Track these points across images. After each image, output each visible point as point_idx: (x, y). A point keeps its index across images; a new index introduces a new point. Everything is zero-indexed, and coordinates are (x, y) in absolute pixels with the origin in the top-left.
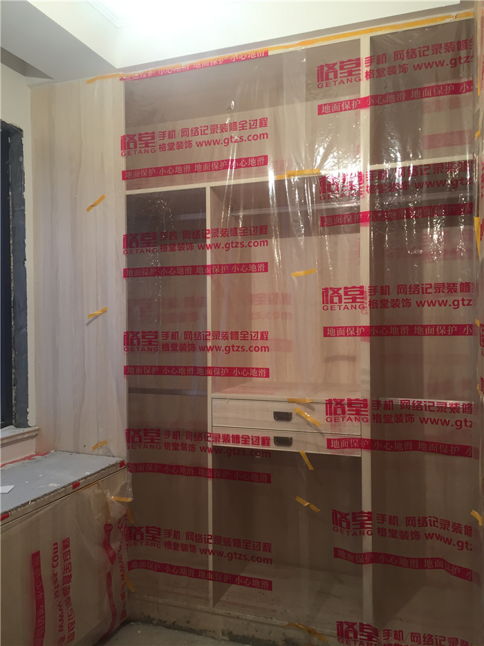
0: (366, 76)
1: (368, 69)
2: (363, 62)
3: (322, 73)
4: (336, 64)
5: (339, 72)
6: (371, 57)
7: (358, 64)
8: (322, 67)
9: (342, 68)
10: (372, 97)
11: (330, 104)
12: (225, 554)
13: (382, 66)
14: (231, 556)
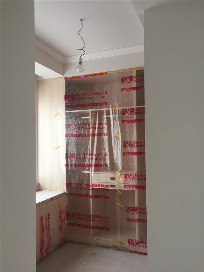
0: (135, 81)
1: (135, 79)
2: (134, 77)
3: (123, 80)
4: (126, 77)
6: (136, 76)
7: (133, 78)
8: (122, 78)
9: (128, 78)
10: (136, 87)
11: (125, 89)
12: (96, 220)
13: (139, 78)
14: (98, 221)
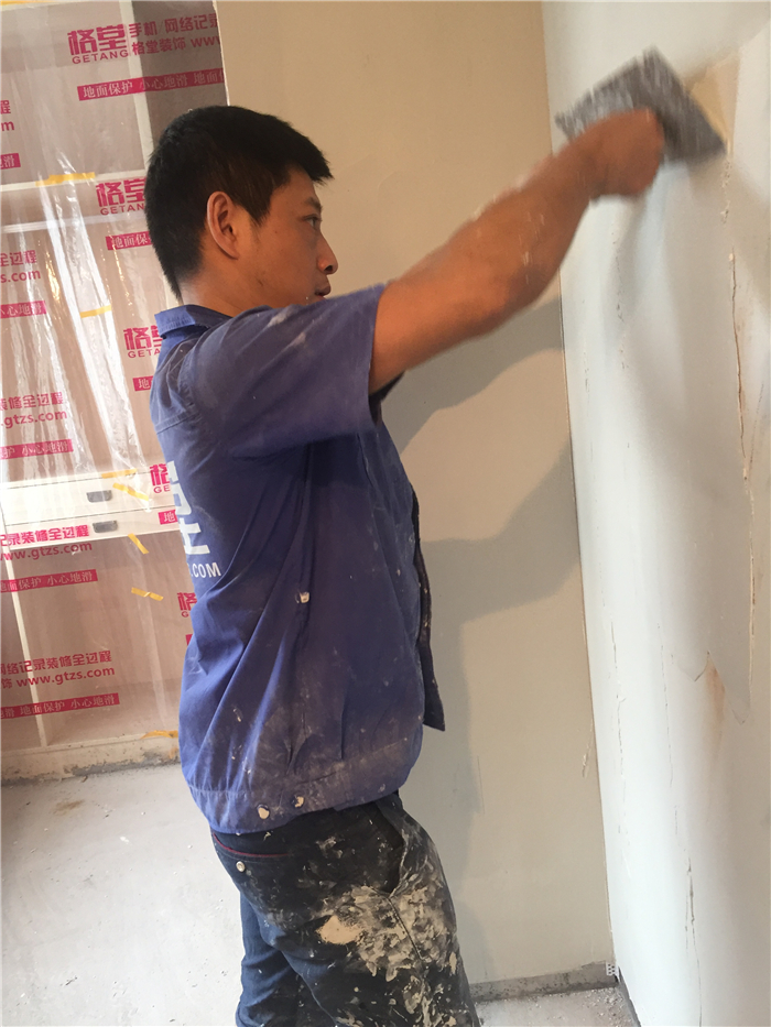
0: (134, 50)
1: (135, 40)
2: (127, 30)
3: (76, 43)
4: (92, 31)
5: (98, 42)
6: (136, 24)
7: (122, 34)
8: (73, 33)
9: (101, 38)
10: (146, 79)
11: (94, 86)
12: (53, 678)
13: (152, 38)
14: (60, 680)
